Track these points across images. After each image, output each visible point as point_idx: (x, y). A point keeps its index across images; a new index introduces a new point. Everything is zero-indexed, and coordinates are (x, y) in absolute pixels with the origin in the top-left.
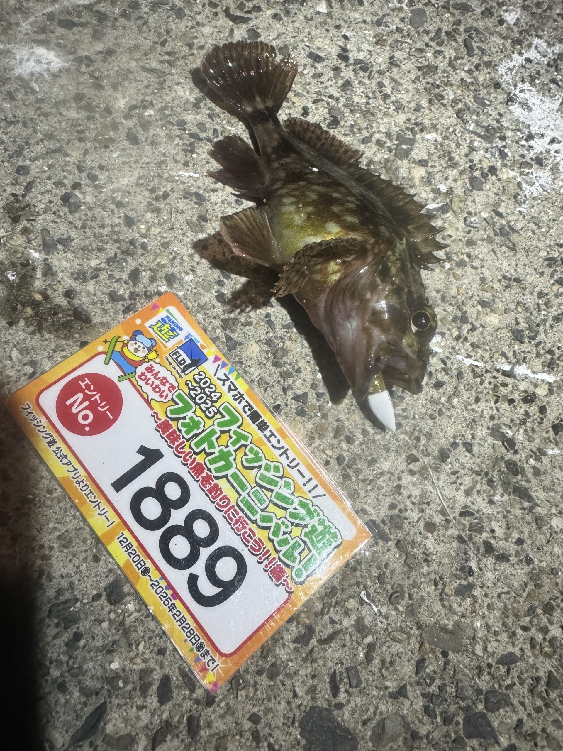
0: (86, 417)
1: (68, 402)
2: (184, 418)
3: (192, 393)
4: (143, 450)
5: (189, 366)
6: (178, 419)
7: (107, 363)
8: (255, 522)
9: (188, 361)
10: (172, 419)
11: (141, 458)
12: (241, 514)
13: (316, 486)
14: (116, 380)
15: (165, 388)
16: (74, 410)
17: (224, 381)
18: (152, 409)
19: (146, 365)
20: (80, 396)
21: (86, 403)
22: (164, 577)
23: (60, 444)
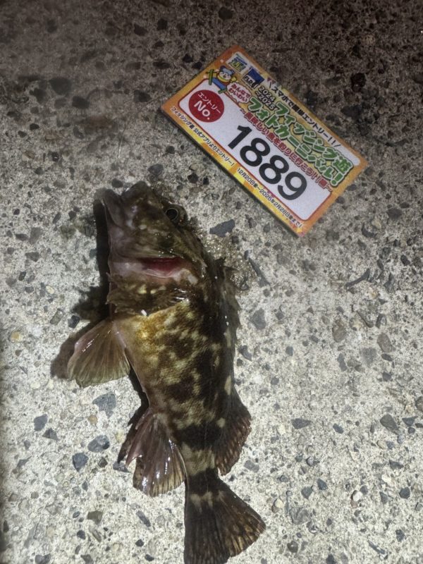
0: (206, 113)
1: (195, 106)
2: (258, 111)
3: (260, 98)
4: (240, 128)
5: (254, 84)
6: (255, 112)
7: (210, 84)
8: (306, 160)
9: (254, 81)
10: (253, 112)
11: (240, 132)
12: (298, 157)
13: (334, 141)
14: (217, 93)
15: (245, 96)
16: (199, 110)
17: (276, 91)
18: (240, 107)
19: (231, 84)
20: (200, 102)
21: (205, 106)
22: (265, 187)
23: (196, 127)
